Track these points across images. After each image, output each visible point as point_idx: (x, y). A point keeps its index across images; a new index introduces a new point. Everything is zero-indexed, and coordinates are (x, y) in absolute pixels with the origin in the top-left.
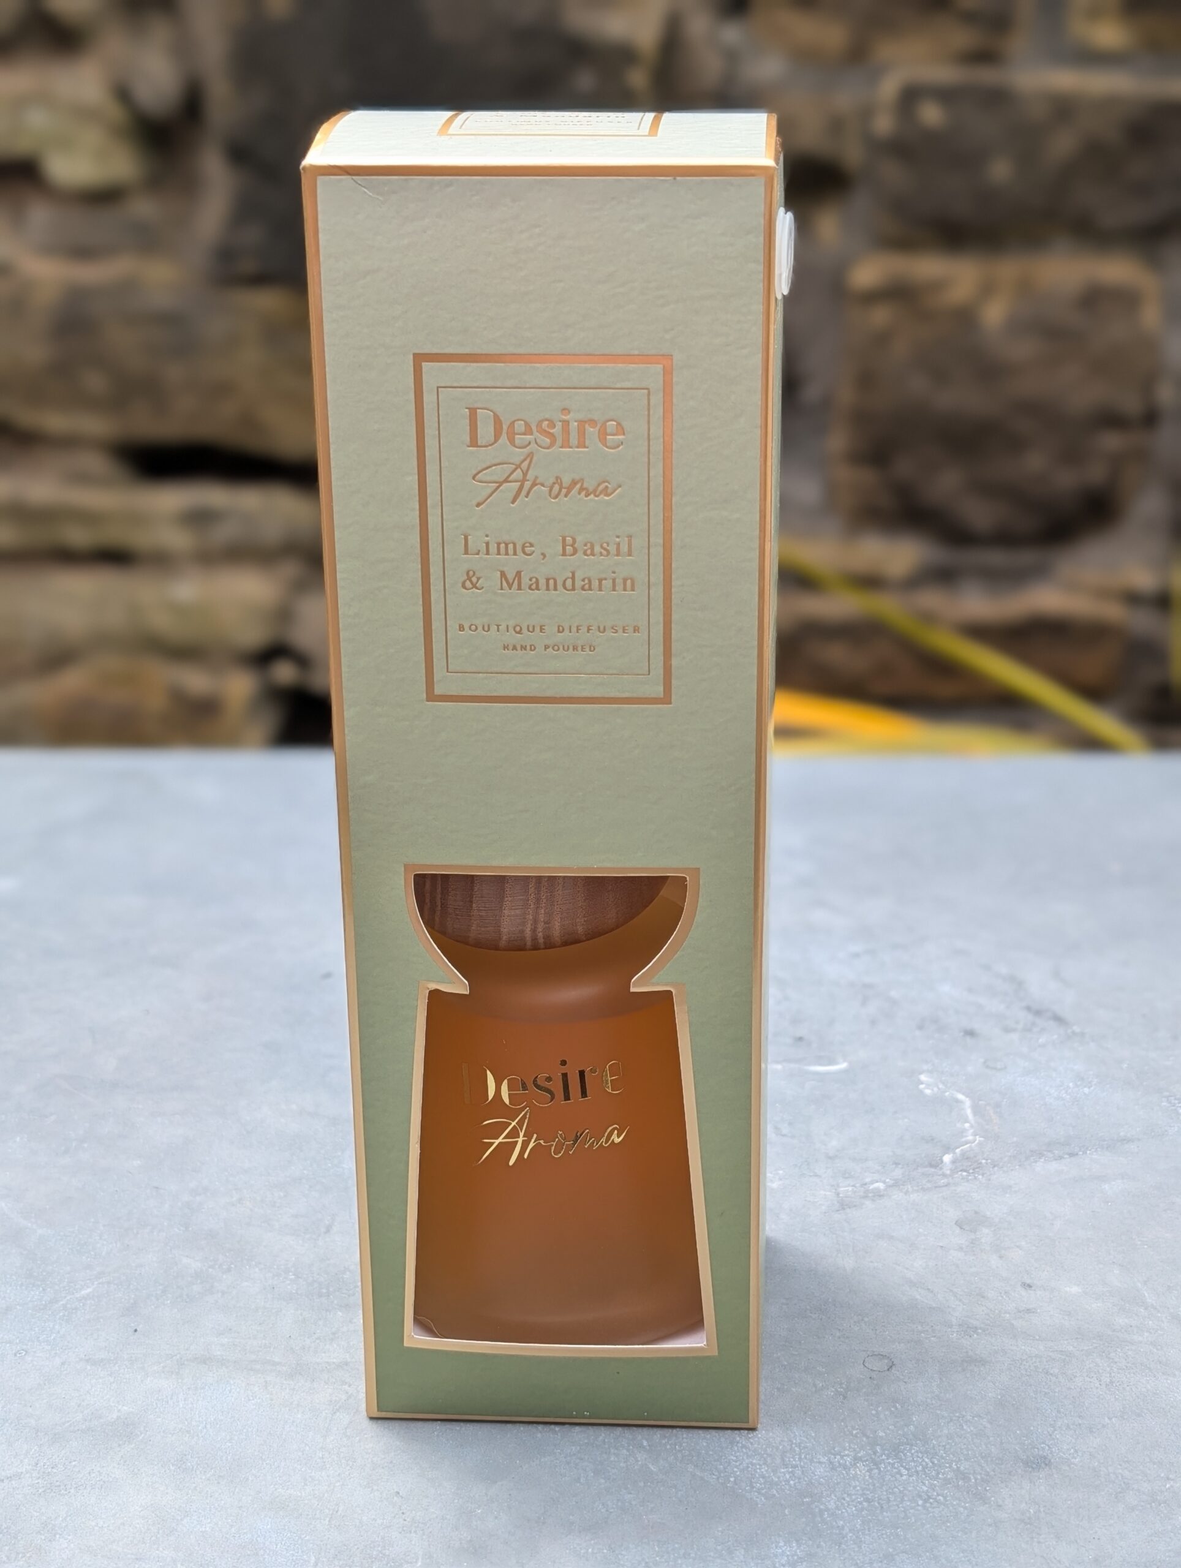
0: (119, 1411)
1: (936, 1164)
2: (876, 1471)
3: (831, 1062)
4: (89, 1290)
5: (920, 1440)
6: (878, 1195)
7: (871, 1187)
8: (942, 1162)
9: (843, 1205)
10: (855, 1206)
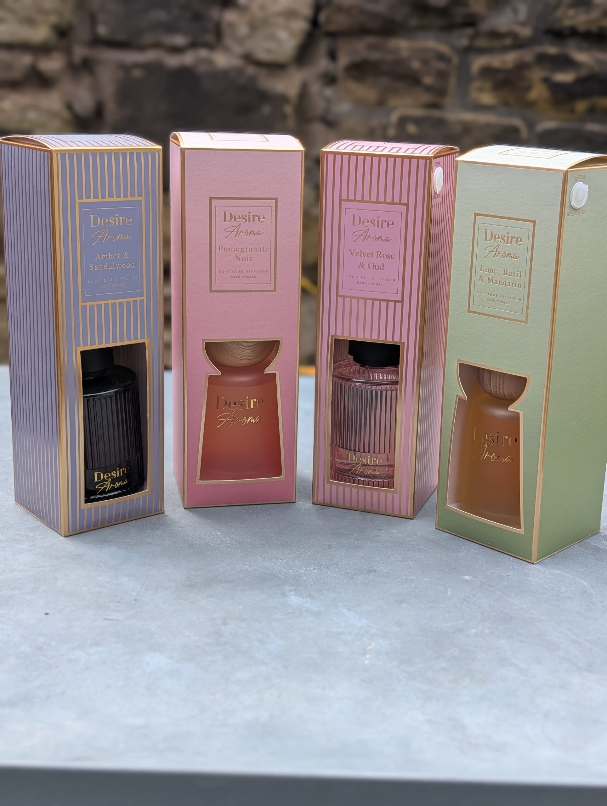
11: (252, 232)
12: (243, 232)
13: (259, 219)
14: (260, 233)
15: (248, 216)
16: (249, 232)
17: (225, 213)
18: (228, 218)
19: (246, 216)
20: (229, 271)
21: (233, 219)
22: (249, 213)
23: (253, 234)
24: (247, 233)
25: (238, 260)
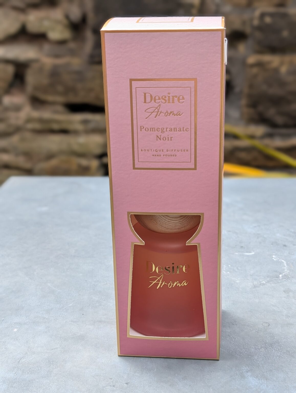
0: (80, 333)
1: (278, 277)
2: (266, 350)
3: (250, 252)
4: (71, 305)
5: (277, 343)
6: (264, 284)
7: (262, 282)
8: (279, 276)
9: (255, 287)
10: (258, 287)
11: (172, 113)
12: (163, 113)
13: (179, 99)
14: (180, 113)
15: (167, 97)
16: (169, 112)
17: (145, 94)
18: (148, 99)
19: (165, 97)
20: (150, 150)
21: (153, 101)
22: (169, 93)
23: (173, 115)
24: (167, 114)
25: (159, 139)
